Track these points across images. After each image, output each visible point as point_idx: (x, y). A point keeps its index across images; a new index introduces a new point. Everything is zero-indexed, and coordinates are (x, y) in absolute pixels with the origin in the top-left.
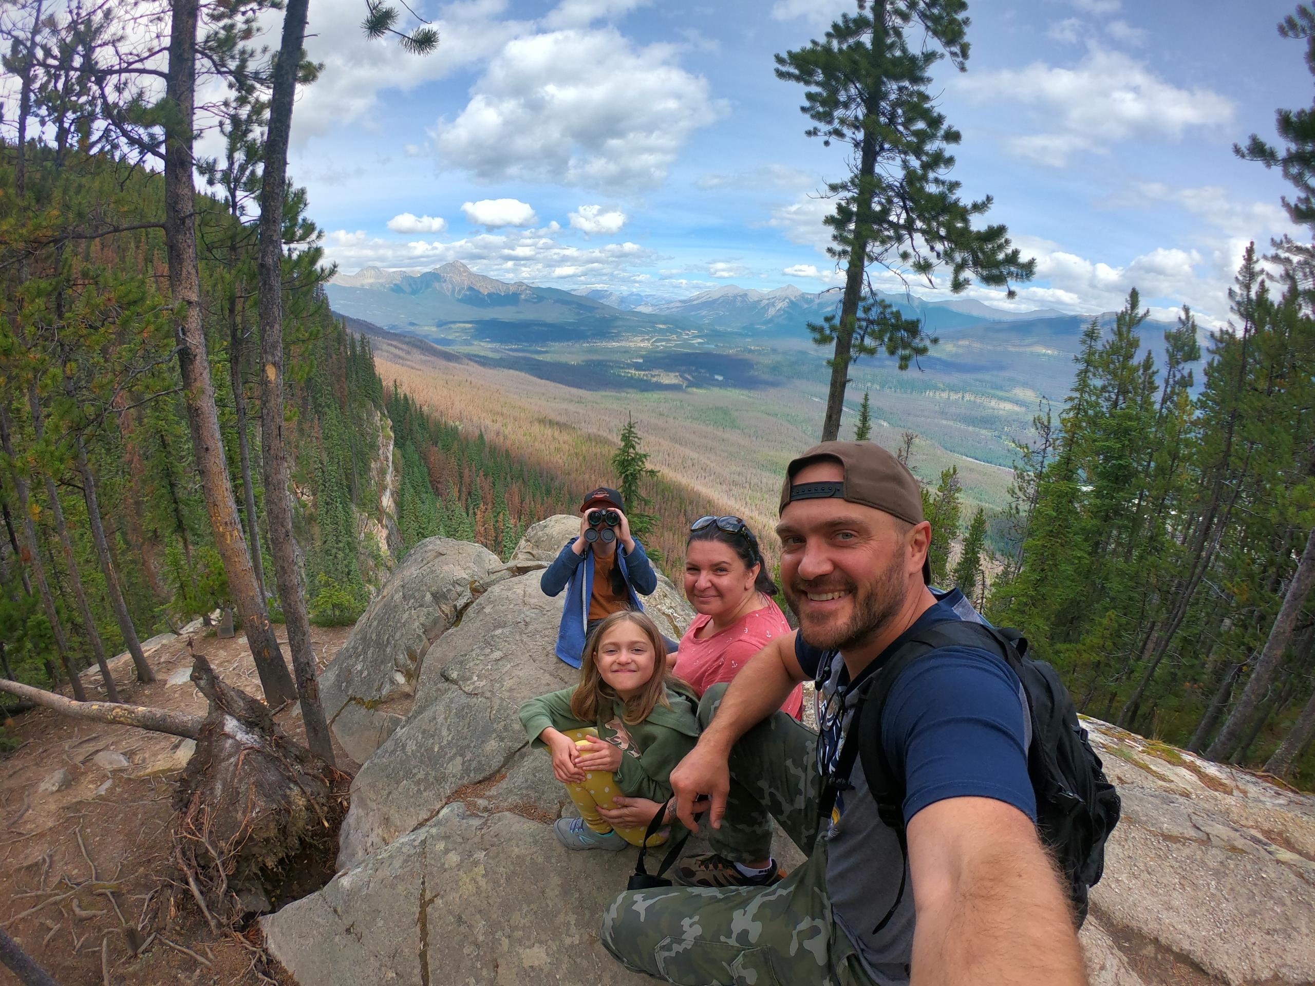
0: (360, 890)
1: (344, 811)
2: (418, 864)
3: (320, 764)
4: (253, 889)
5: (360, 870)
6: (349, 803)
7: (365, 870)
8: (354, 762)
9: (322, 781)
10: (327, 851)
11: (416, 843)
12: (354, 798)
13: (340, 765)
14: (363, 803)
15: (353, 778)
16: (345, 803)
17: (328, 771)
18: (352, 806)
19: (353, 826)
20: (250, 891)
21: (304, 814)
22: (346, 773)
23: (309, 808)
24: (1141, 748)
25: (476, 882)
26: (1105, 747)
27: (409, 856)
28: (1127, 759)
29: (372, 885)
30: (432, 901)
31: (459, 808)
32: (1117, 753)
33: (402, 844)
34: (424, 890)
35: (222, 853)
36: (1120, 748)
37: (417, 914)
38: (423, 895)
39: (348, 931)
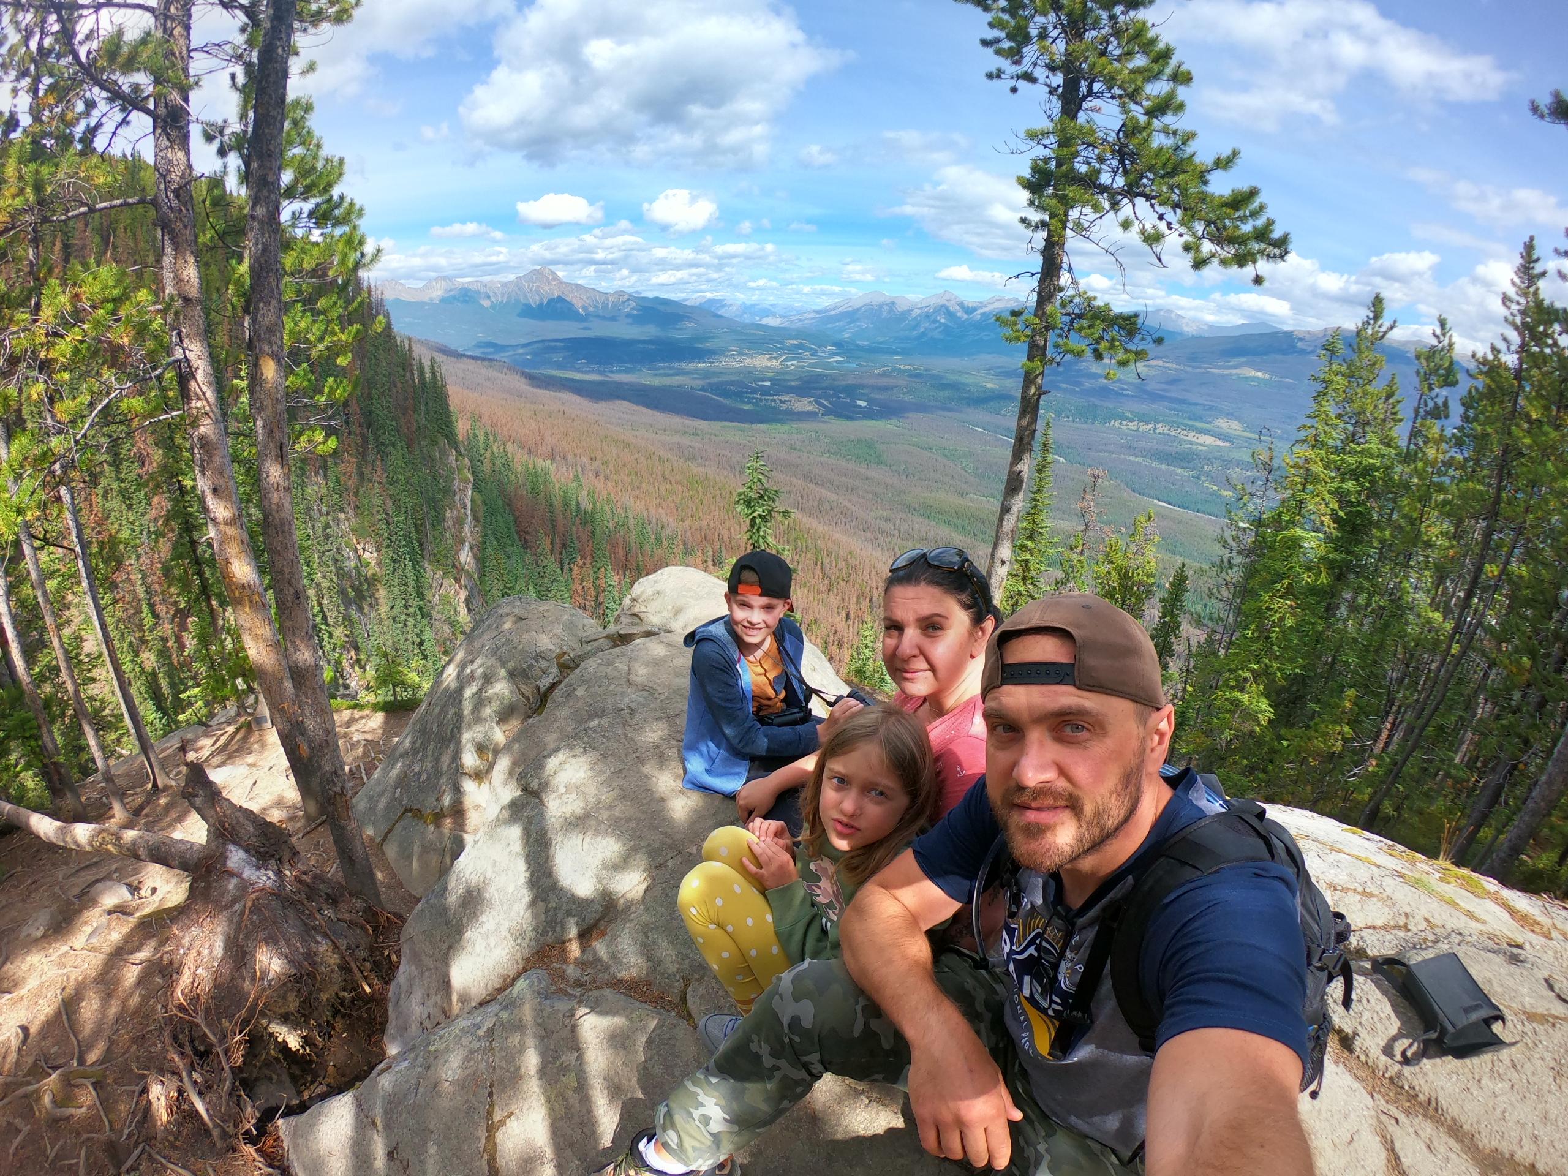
0: (405, 1096)
1: (393, 968)
2: (483, 1066)
3: (359, 904)
4: (275, 1077)
5: (405, 1064)
6: (399, 957)
7: (412, 1066)
8: (410, 895)
10: (371, 1021)
11: (481, 1032)
12: (405, 950)
13: (389, 901)
14: (416, 958)
15: (404, 921)
16: (394, 957)
17: (371, 914)
18: (403, 961)
19: (404, 988)
20: (270, 1079)
21: (337, 977)
22: (394, 914)
23: (345, 968)
24: (1438, 875)
25: (565, 1100)
26: (1401, 875)
27: (472, 1052)
28: (1431, 893)
29: (421, 1090)
30: (502, 1123)
31: (540, 981)
32: (1416, 884)
33: (462, 1030)
34: (492, 1105)
35: (225, 1036)
36: (1417, 876)
37: (483, 1141)
38: (490, 1113)
39: (390, 1155)
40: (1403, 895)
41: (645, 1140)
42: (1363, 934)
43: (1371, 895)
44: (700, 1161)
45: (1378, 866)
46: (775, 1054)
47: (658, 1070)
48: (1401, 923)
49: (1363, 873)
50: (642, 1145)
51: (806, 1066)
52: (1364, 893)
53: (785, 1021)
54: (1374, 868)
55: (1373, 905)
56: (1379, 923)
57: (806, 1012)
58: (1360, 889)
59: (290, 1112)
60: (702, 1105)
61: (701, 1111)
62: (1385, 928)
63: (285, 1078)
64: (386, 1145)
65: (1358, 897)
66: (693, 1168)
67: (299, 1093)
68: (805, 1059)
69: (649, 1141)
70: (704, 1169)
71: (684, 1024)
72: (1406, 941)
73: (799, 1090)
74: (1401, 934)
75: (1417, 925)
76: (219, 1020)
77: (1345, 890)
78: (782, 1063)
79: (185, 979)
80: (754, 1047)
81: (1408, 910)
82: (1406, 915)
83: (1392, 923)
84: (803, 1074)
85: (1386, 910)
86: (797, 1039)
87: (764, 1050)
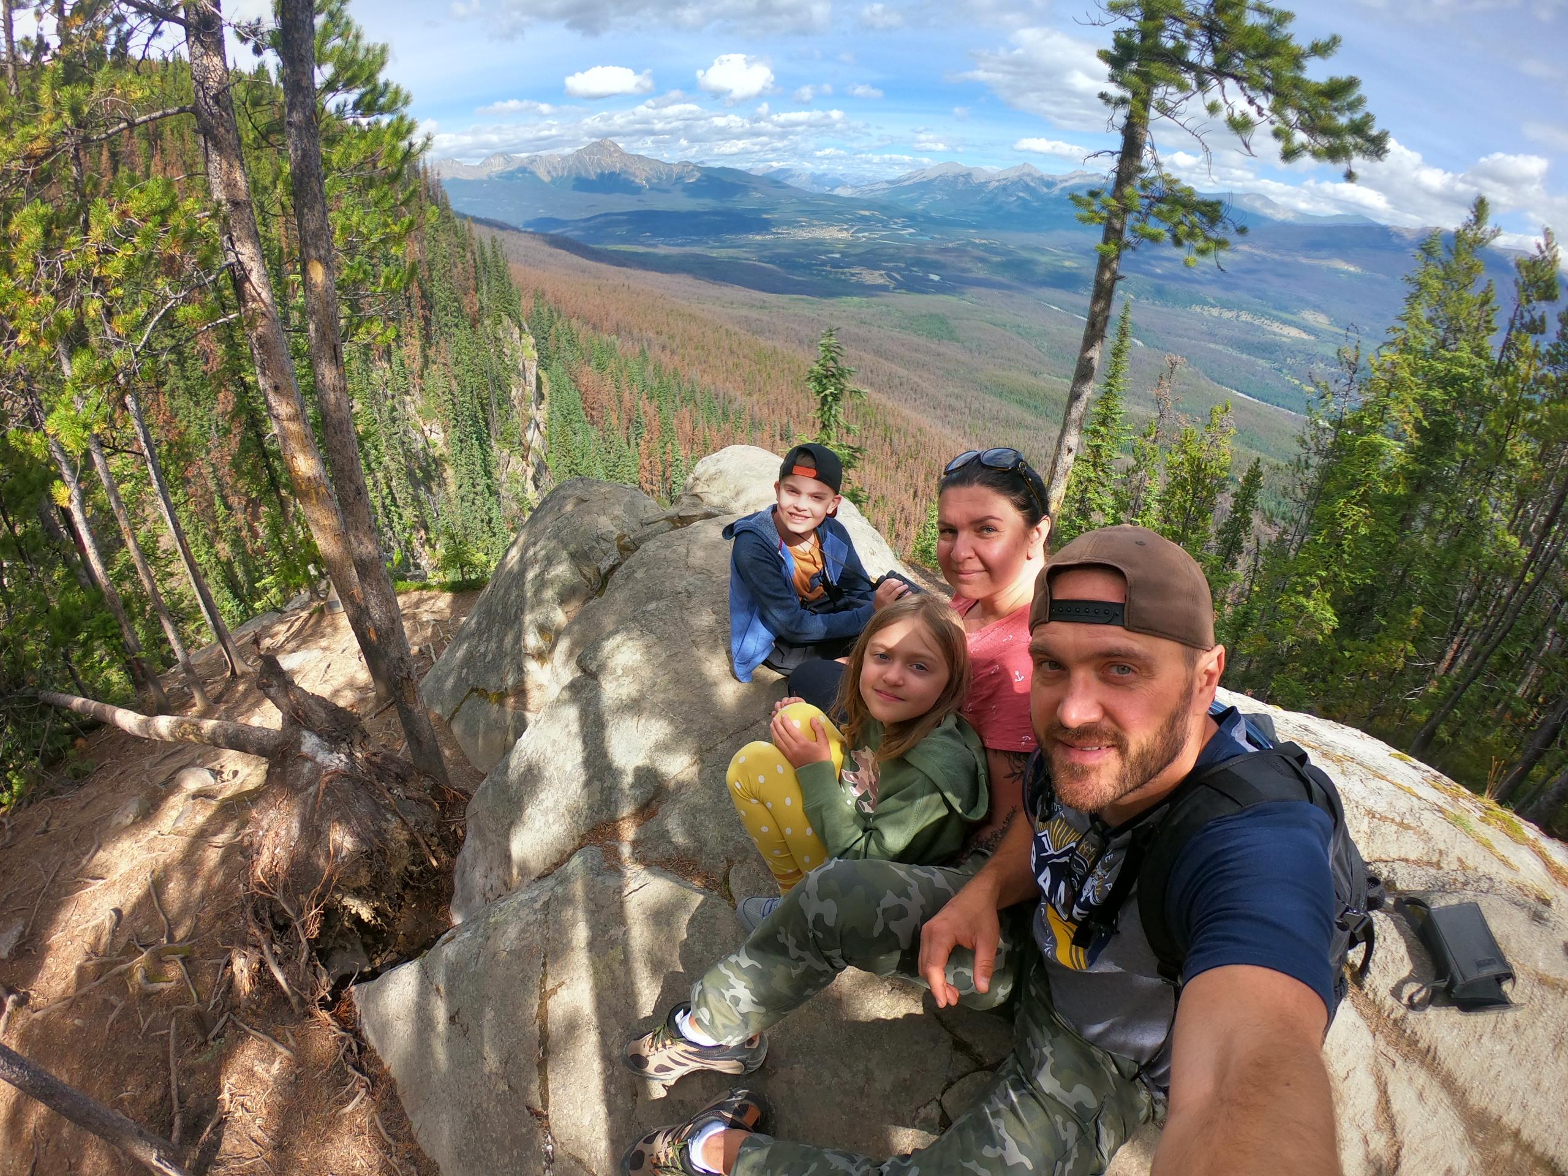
0: (467, 965)
1: (459, 842)
2: (538, 937)
3: (428, 783)
4: (349, 946)
5: (468, 934)
6: (464, 832)
7: (474, 937)
8: (476, 771)
9: (431, 805)
10: (439, 892)
11: (537, 906)
12: (471, 825)
13: (456, 778)
14: (480, 834)
15: (469, 797)
16: (460, 832)
17: (438, 792)
18: (469, 835)
19: (469, 862)
20: (345, 948)
21: (407, 853)
22: (460, 791)
23: (413, 843)
24: (1479, 814)
25: (612, 972)
26: (1441, 810)
27: (528, 924)
28: (1468, 832)
29: (481, 959)
30: (554, 991)
31: (593, 859)
32: (1456, 821)
33: (520, 903)
34: (545, 975)
35: (302, 911)
36: (1457, 813)
37: (536, 1008)
38: (543, 982)
39: (452, 1019)
40: (1441, 831)
41: (682, 1013)
42: (1395, 866)
43: (1408, 827)
44: (730, 1038)
45: (1420, 798)
46: (800, 946)
47: (698, 947)
48: (1434, 860)
49: (1403, 803)
50: (678, 1018)
51: (829, 960)
52: (1401, 824)
53: (810, 917)
54: (1414, 799)
55: (1409, 837)
56: (1413, 857)
57: (830, 911)
58: (1398, 820)
59: (364, 978)
60: (733, 987)
61: (732, 992)
62: (1417, 862)
63: (359, 947)
64: (448, 1010)
65: (1394, 828)
66: (723, 1043)
67: (371, 960)
68: (828, 953)
69: (685, 1014)
70: (733, 1044)
71: (725, 904)
72: (1436, 879)
73: (822, 980)
74: (1433, 871)
75: (1450, 864)
76: (296, 895)
77: (1383, 819)
78: (807, 955)
79: (265, 859)
80: (781, 938)
81: (1442, 847)
82: (1441, 853)
83: (1425, 858)
84: (827, 967)
85: (1421, 844)
86: (820, 935)
87: (791, 943)
